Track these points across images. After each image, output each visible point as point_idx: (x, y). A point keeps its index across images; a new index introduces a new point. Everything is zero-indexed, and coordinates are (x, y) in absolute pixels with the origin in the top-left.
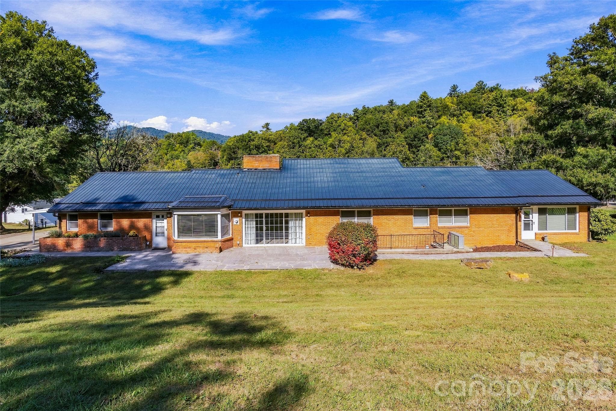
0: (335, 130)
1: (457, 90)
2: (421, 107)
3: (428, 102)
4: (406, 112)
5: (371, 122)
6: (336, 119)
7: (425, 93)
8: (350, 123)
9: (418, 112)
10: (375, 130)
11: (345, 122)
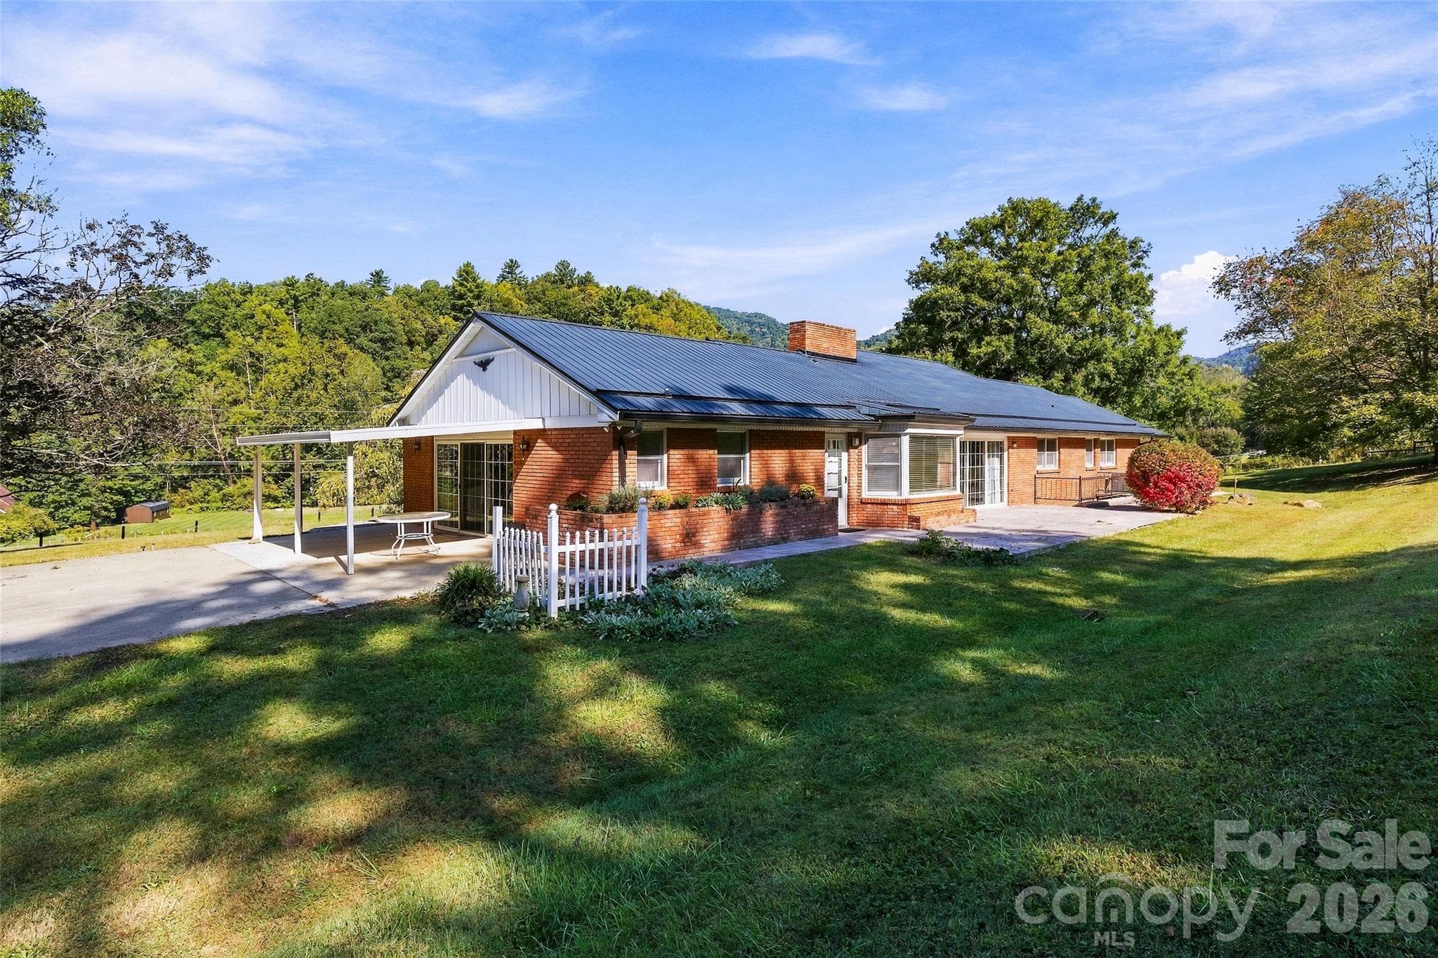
0: (235, 327)
1: (517, 271)
2: (461, 297)
3: (477, 287)
4: (422, 303)
5: (346, 316)
6: (240, 298)
7: (468, 265)
8: (280, 313)
9: (454, 307)
10: (358, 337)
11: (267, 307)
